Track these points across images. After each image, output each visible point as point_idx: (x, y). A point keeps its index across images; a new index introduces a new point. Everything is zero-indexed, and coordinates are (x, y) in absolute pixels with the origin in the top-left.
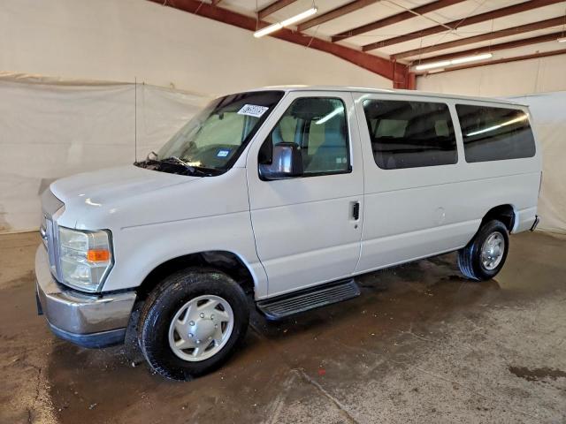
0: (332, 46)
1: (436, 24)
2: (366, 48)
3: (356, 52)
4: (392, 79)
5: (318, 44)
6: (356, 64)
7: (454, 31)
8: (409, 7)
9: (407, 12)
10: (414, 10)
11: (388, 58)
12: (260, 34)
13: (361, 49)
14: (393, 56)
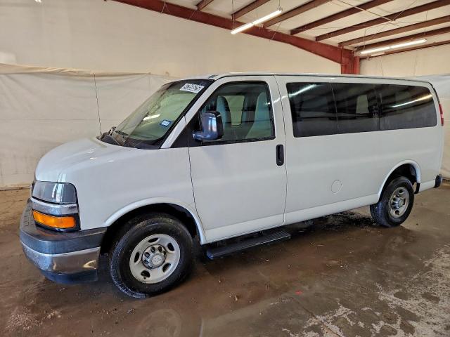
0: (291, 38)
1: (378, 17)
2: (318, 38)
3: (311, 42)
4: (340, 62)
5: (279, 37)
6: (310, 51)
7: (393, 22)
8: (355, 4)
9: (353, 8)
10: (359, 6)
11: (337, 45)
12: (235, 31)
13: (314, 40)
14: (341, 44)
